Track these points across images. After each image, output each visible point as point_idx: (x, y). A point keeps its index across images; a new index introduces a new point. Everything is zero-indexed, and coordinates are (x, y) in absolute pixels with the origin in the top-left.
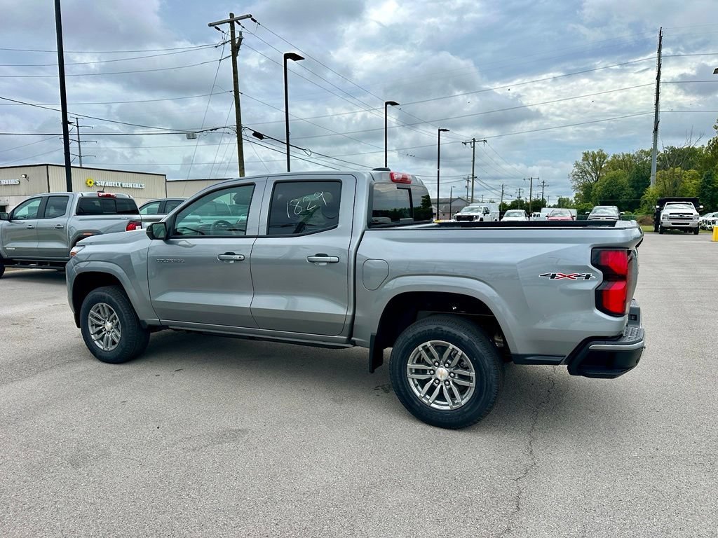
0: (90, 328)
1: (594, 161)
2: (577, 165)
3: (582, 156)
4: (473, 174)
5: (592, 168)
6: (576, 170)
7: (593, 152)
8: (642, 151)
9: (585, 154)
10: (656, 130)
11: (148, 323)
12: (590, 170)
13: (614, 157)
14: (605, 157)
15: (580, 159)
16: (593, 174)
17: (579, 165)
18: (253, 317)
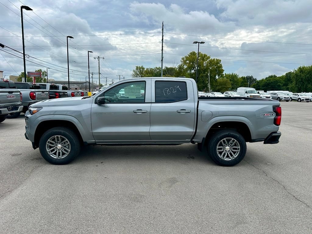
0: (47, 148)
1: (140, 70)
2: (134, 71)
3: (136, 68)
4: (99, 72)
5: (139, 73)
6: (134, 73)
7: (140, 67)
8: (156, 68)
9: (137, 67)
10: (162, 60)
11: (88, 143)
12: (139, 74)
13: (147, 69)
14: (144, 69)
15: (135, 69)
16: (140, 75)
17: (135, 71)
18: (150, 135)
